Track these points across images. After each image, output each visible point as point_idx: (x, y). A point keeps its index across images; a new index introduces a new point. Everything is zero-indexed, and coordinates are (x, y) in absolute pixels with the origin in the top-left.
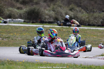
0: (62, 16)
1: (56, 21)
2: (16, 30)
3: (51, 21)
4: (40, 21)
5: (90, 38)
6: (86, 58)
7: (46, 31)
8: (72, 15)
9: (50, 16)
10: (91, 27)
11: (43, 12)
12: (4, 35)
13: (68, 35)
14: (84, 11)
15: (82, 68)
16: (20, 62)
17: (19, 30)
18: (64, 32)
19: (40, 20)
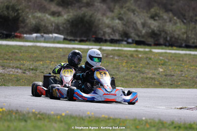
0: (135, 30)
1: (126, 39)
2: (50, 56)
3: (115, 38)
4: (94, 39)
5: (190, 71)
6: (181, 109)
7: (107, 57)
8: (155, 27)
9: (113, 29)
10: (191, 51)
11: (101, 22)
12: (27, 64)
13: (147, 64)
14: (178, 21)
15: (175, 127)
16: (57, 116)
17: (54, 54)
18: (140, 59)
19: (94, 36)
